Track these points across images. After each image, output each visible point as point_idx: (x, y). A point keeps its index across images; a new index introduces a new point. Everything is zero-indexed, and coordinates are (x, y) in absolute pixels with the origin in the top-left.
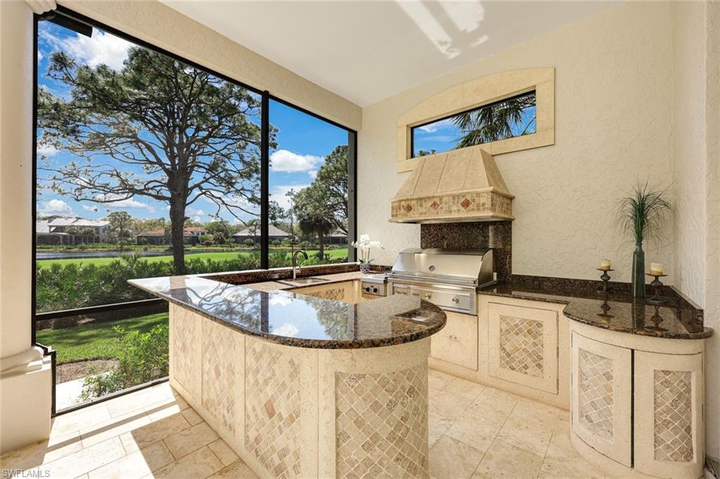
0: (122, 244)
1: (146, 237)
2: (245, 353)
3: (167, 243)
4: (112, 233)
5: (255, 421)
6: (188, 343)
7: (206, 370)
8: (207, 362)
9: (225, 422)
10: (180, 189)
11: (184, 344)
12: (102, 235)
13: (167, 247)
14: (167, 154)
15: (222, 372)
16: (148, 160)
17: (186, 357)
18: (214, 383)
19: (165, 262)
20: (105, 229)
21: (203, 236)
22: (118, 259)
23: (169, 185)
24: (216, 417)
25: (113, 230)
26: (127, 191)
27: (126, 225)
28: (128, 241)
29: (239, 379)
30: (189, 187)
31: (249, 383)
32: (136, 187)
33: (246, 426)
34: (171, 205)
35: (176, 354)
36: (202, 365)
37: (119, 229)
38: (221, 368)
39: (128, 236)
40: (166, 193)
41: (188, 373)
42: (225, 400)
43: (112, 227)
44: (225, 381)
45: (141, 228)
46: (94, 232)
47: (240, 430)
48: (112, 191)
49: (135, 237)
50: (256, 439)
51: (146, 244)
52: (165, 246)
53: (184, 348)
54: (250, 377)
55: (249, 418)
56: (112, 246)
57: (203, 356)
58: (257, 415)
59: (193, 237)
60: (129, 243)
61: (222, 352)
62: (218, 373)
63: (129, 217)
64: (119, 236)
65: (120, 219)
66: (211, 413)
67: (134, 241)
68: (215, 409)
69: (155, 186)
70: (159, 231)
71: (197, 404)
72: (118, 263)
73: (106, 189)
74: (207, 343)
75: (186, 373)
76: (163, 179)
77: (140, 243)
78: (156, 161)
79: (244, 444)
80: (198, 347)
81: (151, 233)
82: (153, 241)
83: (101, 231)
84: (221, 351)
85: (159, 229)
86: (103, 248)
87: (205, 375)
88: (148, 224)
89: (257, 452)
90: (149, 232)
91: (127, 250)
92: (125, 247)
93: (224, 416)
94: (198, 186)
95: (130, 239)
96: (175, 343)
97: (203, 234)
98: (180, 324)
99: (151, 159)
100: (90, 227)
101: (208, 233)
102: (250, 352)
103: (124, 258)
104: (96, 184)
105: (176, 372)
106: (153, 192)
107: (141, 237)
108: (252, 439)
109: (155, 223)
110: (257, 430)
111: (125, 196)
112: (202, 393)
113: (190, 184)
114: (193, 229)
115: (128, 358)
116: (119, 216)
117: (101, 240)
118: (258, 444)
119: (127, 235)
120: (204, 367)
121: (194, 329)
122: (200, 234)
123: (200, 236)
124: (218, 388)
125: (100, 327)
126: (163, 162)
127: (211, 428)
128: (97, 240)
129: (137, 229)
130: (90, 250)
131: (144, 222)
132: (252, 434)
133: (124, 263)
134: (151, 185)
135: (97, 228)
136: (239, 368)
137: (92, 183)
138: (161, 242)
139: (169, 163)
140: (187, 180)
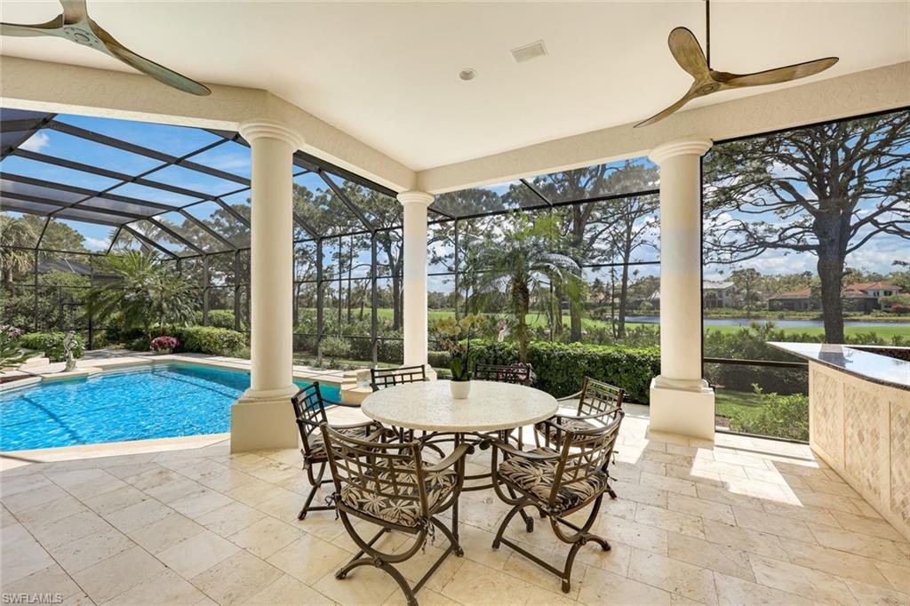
0: (749, 309)
1: (781, 300)
2: (890, 419)
3: (815, 308)
4: (737, 296)
5: (901, 485)
6: (829, 409)
7: (849, 434)
8: (850, 428)
9: (870, 486)
10: (833, 234)
11: (825, 409)
12: (726, 299)
13: (816, 314)
14: (812, 187)
15: (865, 436)
16: (783, 201)
17: (827, 421)
18: (857, 447)
19: (812, 335)
20: (728, 291)
21: (889, 297)
22: (746, 327)
23: (816, 229)
24: (859, 480)
25: (738, 293)
26: (757, 246)
27: (754, 285)
28: (757, 306)
29: (883, 443)
30: (852, 224)
31: (894, 448)
32: (768, 240)
33: (892, 490)
34: (820, 257)
35: (816, 419)
36: (845, 430)
37: (745, 291)
38: (864, 433)
39: (757, 299)
40: (811, 239)
41: (829, 438)
42: (869, 464)
43: (736, 289)
44: (868, 445)
45: (774, 289)
46: (717, 295)
47: (885, 492)
48: (740, 249)
49: (766, 301)
50: (903, 503)
51: (780, 310)
52: (812, 313)
53: (825, 413)
54: (896, 441)
55: (895, 481)
56: (737, 312)
57: (845, 421)
58: (903, 480)
59: (866, 299)
60: (758, 309)
61: (866, 418)
62: (861, 439)
63: (758, 274)
64: (745, 299)
65: (747, 278)
66: (855, 477)
67: (764, 306)
68: (859, 473)
69: (795, 234)
70: (802, 292)
71: (840, 468)
72: (746, 332)
73: (733, 249)
74: (849, 408)
75: (827, 437)
76: (806, 221)
77: (772, 309)
78: (794, 200)
79: (889, 506)
80: (840, 412)
81: (789, 295)
82: (791, 306)
83: (724, 294)
84: (864, 416)
85: (802, 288)
86: (727, 314)
87: (848, 440)
88: (785, 283)
89: (903, 515)
90: (786, 294)
91: (757, 317)
92: (754, 313)
93: (868, 480)
94: (870, 219)
95: (759, 303)
96: (815, 407)
97: (888, 293)
98: (821, 389)
99: (787, 199)
100: (713, 289)
101: (900, 291)
102: (895, 418)
103: (754, 326)
104: (722, 244)
105: (817, 436)
106: (792, 242)
107: (773, 300)
108: (898, 502)
109: (794, 281)
110: (904, 494)
111: (753, 252)
112: (845, 457)
113: (854, 221)
114: (865, 286)
115: (767, 414)
116: (745, 275)
117: (724, 305)
118: (905, 507)
119: (755, 298)
120: (847, 431)
121: (836, 394)
122: (881, 293)
123: (881, 297)
124: (862, 453)
125: (731, 394)
126: (807, 199)
127: (855, 491)
128: (720, 305)
129: (768, 289)
130: (714, 315)
131: (778, 279)
132: (899, 497)
133: (753, 333)
134: (789, 233)
135: (720, 291)
136: (884, 433)
137: (718, 244)
138: (806, 306)
139: (816, 198)
140: (848, 215)
